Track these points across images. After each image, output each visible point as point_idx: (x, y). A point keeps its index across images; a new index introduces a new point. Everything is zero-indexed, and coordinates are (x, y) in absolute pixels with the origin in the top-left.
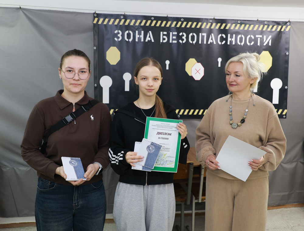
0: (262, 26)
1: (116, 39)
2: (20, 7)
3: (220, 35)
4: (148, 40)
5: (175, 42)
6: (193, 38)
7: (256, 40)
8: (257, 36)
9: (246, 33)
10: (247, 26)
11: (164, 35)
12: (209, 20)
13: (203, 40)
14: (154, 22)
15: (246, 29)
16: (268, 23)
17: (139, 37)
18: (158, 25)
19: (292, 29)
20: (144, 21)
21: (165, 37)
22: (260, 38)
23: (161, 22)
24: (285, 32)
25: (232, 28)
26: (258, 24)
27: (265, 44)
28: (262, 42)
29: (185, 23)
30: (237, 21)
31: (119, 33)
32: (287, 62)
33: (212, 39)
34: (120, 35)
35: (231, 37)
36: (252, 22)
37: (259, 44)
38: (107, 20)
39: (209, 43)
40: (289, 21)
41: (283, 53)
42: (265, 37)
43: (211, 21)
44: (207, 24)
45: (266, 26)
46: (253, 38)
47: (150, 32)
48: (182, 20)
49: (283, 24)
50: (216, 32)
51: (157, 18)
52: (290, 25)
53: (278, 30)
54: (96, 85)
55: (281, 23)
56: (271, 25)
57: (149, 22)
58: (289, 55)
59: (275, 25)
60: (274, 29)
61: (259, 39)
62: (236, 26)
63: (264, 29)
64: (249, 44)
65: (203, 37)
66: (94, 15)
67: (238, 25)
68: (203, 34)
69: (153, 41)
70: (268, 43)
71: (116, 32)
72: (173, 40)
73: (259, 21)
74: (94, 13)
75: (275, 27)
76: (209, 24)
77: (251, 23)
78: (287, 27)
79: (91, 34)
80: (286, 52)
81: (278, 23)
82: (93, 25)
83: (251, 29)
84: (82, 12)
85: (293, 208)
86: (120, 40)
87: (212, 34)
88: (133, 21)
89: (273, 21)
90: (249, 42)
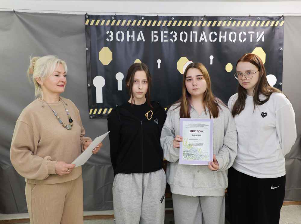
0: (254, 22)
1: (108, 40)
2: (14, 11)
3: (212, 33)
5: (167, 41)
6: (184, 36)
7: (248, 36)
8: (249, 32)
9: (238, 30)
10: (239, 22)
11: (154, 34)
12: (200, 18)
13: (194, 38)
14: (145, 22)
15: (238, 25)
16: (261, 19)
17: (130, 37)
18: (149, 25)
19: (285, 24)
20: (135, 21)
21: (156, 36)
22: (253, 34)
23: (152, 22)
24: (278, 27)
25: (223, 25)
26: (250, 20)
27: (258, 41)
28: (255, 38)
29: (175, 22)
30: (228, 18)
31: (110, 34)
32: (281, 58)
33: (203, 37)
34: (111, 36)
35: (223, 34)
36: (244, 18)
37: (251, 41)
38: (98, 21)
39: (200, 41)
40: (283, 16)
41: (277, 49)
42: (258, 33)
43: (202, 19)
44: (198, 22)
45: (259, 22)
46: (245, 34)
47: (141, 32)
48: (173, 19)
49: (277, 20)
50: (207, 30)
51: (147, 18)
52: (284, 20)
53: (272, 25)
54: (89, 85)
55: (274, 18)
56: (264, 21)
57: (140, 22)
58: (283, 51)
60: (267, 25)
61: (251, 35)
62: (227, 23)
63: (257, 25)
64: (241, 41)
65: (194, 35)
66: (86, 17)
67: (230, 22)
68: (194, 32)
69: (144, 40)
70: (261, 38)
71: (108, 32)
72: (164, 39)
73: (251, 17)
74: (86, 15)
75: (268, 22)
76: (200, 22)
77: (242, 20)
78: (280, 22)
79: (83, 35)
80: (280, 47)
81: (271, 19)
82: (85, 26)
83: (243, 25)
84: (74, 14)
85: (291, 206)
86: (111, 40)
87: (203, 32)
88: (124, 21)
89: (266, 17)
90: (241, 39)
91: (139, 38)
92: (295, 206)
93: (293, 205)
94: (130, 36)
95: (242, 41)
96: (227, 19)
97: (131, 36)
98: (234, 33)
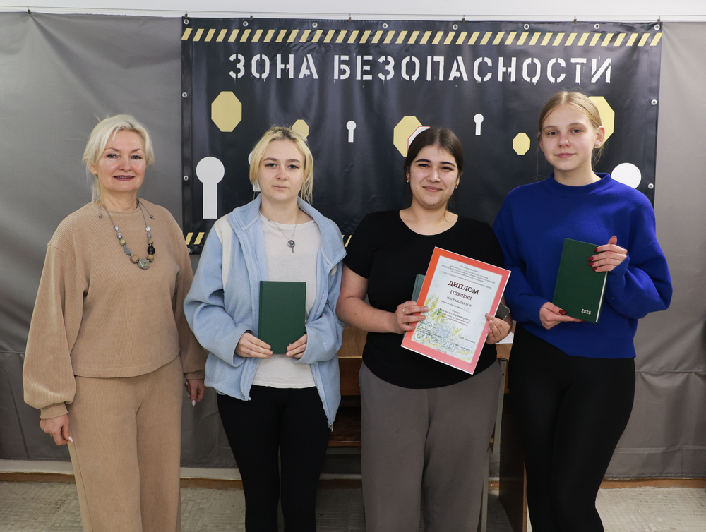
0: (586, 35)
1: (232, 74)
2: (29, 11)
3: (479, 60)
4: (305, 75)
5: (369, 77)
6: (411, 67)
7: (570, 70)
8: (573, 60)
9: (545, 54)
10: (549, 36)
11: (342, 62)
12: (451, 24)
13: (435, 73)
14: (319, 33)
15: (545, 42)
16: (603, 28)
17: (283, 68)
18: (327, 40)
19: (665, 41)
20: (295, 33)
21: (344, 67)
22: (582, 64)
23: (335, 33)
24: (648, 48)
25: (509, 42)
26: (576, 30)
27: (594, 80)
28: (587, 74)
29: (391, 34)
30: (520, 25)
31: (239, 61)
32: (653, 123)
33: (458, 70)
34: (240, 66)
35: (507, 64)
36: (560, 26)
37: (578, 80)
38: (212, 32)
39: (451, 79)
40: (659, 20)
41: (642, 102)
42: (594, 61)
43: (455, 27)
44: (446, 35)
45: (597, 36)
46: (563, 64)
47: (309, 56)
48: (385, 26)
49: (643, 30)
50: (467, 52)
51: (324, 25)
52: (660, 30)
53: (630, 43)
54: (186, 178)
55: (636, 26)
56: (611, 33)
57: (307, 32)
58: (657, 105)
59: (620, 33)
60: (618, 42)
61: (578, 67)
62: (517, 37)
63: (593, 43)
64: (552, 80)
65: (435, 65)
66: (183, 23)
67: (525, 35)
68: (436, 59)
69: (316, 76)
70: (604, 75)
71: (233, 58)
72: (364, 73)
73: (577, 24)
74: (183, 18)
75: (621, 37)
76: (452, 35)
77: (556, 30)
78: (653, 36)
79: (176, 64)
80: (651, 98)
81: (629, 28)
82: (180, 43)
83: (557, 42)
84: (157, 16)
85: (676, 488)
86: (240, 75)
87: (458, 57)
88: (271, 33)
89: (616, 23)
90: (553, 75)
91: (304, 72)
92: (686, 489)
93: (682, 487)
94: (283, 66)
95: (556, 80)
96: (518, 28)
97: (285, 67)
98: (536, 60)
